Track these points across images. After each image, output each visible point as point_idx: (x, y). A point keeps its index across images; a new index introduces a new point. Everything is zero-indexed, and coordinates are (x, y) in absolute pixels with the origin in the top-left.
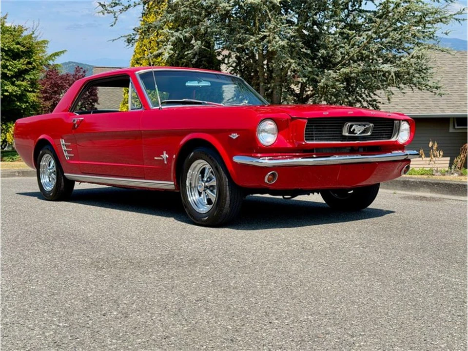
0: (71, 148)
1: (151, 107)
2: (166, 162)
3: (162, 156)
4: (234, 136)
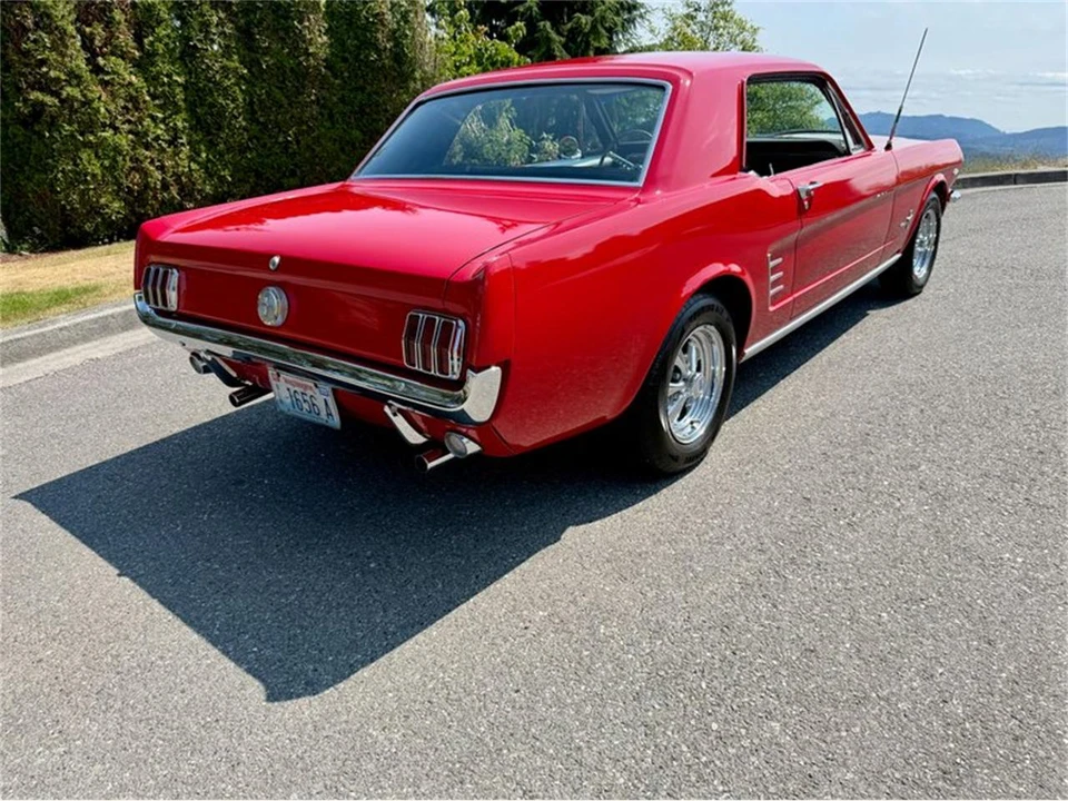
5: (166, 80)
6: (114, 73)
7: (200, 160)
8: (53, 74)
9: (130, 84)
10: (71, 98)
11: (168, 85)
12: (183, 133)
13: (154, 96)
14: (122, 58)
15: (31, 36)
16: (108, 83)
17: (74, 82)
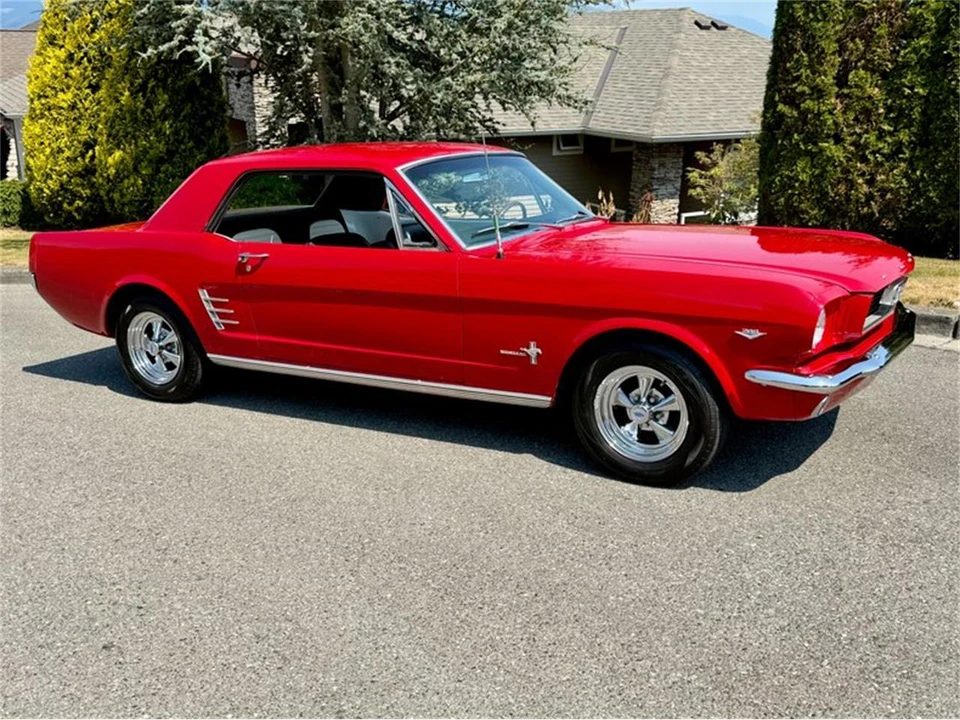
0: (230, 309)
1: (463, 245)
2: (533, 362)
3: (525, 350)
4: (751, 334)
5: (907, 91)
6: (857, 86)
7: (914, 177)
8: (800, 89)
9: (870, 97)
10: (808, 111)
11: (908, 97)
12: (907, 148)
13: (889, 109)
14: (873, 72)
15: (796, 56)
16: (847, 96)
17: (815, 95)
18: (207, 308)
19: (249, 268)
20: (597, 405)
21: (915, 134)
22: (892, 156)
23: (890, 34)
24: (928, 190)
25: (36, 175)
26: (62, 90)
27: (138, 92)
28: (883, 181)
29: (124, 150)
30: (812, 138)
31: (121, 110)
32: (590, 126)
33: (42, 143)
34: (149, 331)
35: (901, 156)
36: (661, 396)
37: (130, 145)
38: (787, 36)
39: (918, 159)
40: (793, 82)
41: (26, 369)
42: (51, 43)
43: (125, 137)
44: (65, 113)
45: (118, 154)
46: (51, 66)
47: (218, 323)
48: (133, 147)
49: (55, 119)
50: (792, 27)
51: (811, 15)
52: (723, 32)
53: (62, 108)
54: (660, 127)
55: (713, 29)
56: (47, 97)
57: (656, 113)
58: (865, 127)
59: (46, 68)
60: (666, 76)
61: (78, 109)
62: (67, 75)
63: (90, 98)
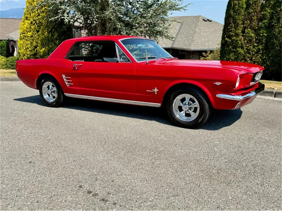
0: (71, 80)
1: (137, 61)
2: (156, 93)
3: (154, 90)
4: (218, 84)
5: (262, 35)
6: (247, 33)
7: (263, 58)
8: (232, 34)
9: (251, 36)
10: (234, 40)
11: (262, 36)
12: (261, 50)
13: (256, 40)
14: (252, 29)
15: (231, 25)
16: (245, 36)
17: (236, 36)
18: (65, 80)
19: (76, 68)
20: (173, 106)
21: (263, 46)
22: (257, 52)
23: (257, 19)
24: (267, 62)
25: (21, 55)
26: (29, 32)
27: (49, 32)
28: (254, 59)
29: (45, 48)
30: (235, 47)
31: (45, 37)
32: (173, 46)
33: (23, 46)
34: (48, 87)
35: (260, 52)
36: (192, 103)
37: (47, 47)
38: (228, 19)
39: (265, 53)
40: (230, 32)
41: (14, 100)
42: (26, 19)
43: (46, 44)
44: (29, 38)
45: (43, 49)
46: (26, 25)
47: (67, 84)
48: (48, 47)
49: (27, 40)
50: (230, 17)
51: (235, 14)
52: (210, 22)
53: (29, 37)
54: (193, 47)
55: (208, 21)
56: (25, 33)
57: (192, 43)
58: (250, 44)
59: (25, 26)
60: (195, 33)
61: (33, 37)
62: (30, 28)
63: (36, 34)
